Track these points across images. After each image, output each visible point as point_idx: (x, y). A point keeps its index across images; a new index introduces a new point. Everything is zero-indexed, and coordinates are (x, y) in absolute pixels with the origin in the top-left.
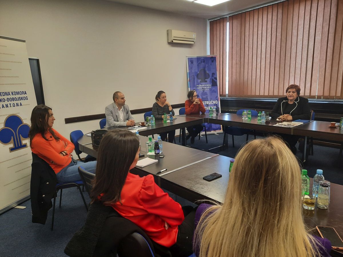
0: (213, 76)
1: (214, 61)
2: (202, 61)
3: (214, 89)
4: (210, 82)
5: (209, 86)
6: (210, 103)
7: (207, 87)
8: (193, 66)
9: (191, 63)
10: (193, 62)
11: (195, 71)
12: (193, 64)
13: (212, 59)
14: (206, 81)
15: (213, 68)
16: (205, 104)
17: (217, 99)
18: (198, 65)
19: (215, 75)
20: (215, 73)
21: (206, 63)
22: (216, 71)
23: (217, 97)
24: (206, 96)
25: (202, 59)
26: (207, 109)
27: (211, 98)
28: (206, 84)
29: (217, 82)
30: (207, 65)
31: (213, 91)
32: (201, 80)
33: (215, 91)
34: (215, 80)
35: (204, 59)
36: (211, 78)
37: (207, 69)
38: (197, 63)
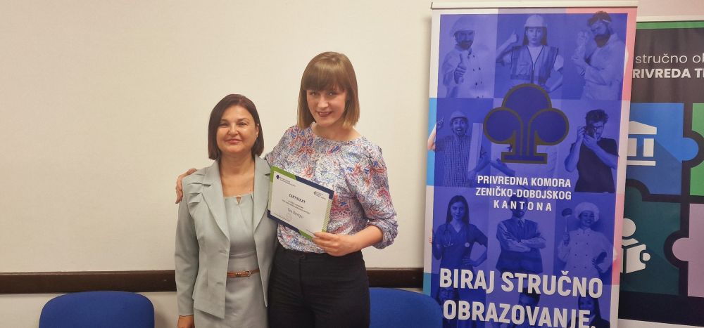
1: (613, 37)
2: (531, 35)
3: (586, 207)
5: (559, 189)
6: (549, 288)
7: (543, 194)
8: (466, 63)
9: (456, 48)
10: (471, 42)
11: (474, 94)
12: (470, 53)
13: (598, 28)
14: (541, 159)
15: (601, 84)
16: (520, 290)
17: (599, 270)
18: (500, 61)
19: (605, 122)
20: (606, 115)
21: (552, 49)
22: (620, 98)
23: (604, 256)
24: (528, 245)
25: (530, 23)
26: (526, 317)
27: (560, 256)
28: (537, 176)
29: (615, 167)
30: (558, 64)
31: (580, 216)
32: (509, 146)
33: (596, 218)
34: (601, 152)
35: (546, 26)
36: (578, 138)
37: (560, 85)
38: (497, 48)
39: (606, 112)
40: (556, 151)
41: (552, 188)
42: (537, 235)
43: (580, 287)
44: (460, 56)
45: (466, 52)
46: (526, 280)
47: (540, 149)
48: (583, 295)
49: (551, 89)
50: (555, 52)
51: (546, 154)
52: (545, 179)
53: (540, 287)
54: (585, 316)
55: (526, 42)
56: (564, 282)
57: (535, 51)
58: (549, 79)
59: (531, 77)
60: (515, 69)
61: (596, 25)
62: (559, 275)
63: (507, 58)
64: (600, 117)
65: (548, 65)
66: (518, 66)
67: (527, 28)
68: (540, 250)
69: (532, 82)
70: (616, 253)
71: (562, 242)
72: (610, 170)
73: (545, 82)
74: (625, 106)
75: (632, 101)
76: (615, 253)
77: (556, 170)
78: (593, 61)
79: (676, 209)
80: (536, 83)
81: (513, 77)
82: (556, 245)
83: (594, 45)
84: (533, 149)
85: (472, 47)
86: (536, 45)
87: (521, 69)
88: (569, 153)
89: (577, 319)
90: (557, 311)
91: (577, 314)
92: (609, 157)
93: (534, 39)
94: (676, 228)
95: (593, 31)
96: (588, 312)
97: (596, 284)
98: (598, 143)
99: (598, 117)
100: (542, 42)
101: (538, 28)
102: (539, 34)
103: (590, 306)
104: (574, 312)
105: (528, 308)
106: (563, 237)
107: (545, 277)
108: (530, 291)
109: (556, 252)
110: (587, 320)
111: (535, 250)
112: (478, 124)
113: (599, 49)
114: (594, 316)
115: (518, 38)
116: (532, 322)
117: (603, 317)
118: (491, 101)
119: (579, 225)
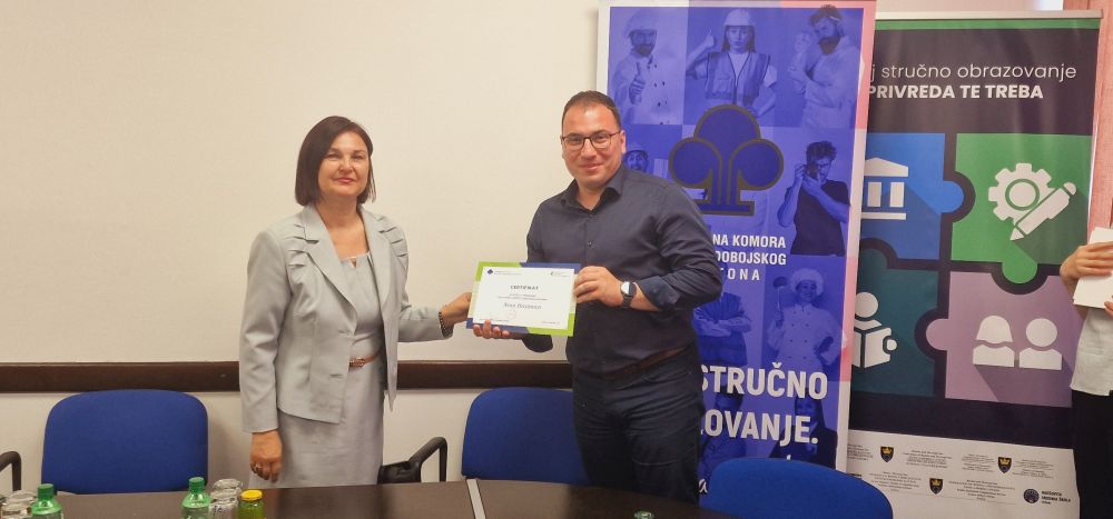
0: (810, 169)
1: (844, 41)
2: (733, 37)
3: (806, 275)
4: (780, 214)
5: (770, 250)
6: (755, 386)
7: (748, 257)
8: (645, 75)
9: (631, 54)
10: (652, 46)
11: (656, 119)
12: (651, 62)
13: (824, 28)
14: (746, 209)
15: (826, 106)
16: (717, 389)
17: (823, 361)
18: (691, 73)
19: (832, 158)
20: (834, 149)
21: (762, 57)
22: (852, 125)
23: (829, 342)
24: (728, 328)
25: (733, 20)
26: (725, 425)
27: (770, 342)
28: (740, 233)
29: (846, 221)
30: (770, 77)
31: (797, 288)
32: (703, 190)
33: (819, 291)
34: (827, 201)
35: (754, 24)
36: (796, 180)
37: (773, 107)
38: (688, 54)
39: (833, 145)
40: (766, 198)
41: (761, 250)
42: (741, 314)
43: (797, 384)
44: (638, 64)
45: (645, 60)
46: (724, 374)
47: (745, 195)
48: (802, 395)
49: (760, 113)
50: (765, 61)
51: (753, 203)
52: (752, 237)
53: (744, 385)
54: (804, 424)
55: (727, 47)
56: (776, 377)
57: (738, 60)
58: (757, 99)
59: (733, 96)
60: (711, 85)
61: (821, 24)
62: (768, 368)
63: (701, 69)
64: (824, 151)
65: (756, 80)
66: (716, 79)
67: (728, 27)
68: (744, 334)
69: (734, 103)
70: (847, 338)
71: (773, 324)
72: (837, 225)
73: (752, 103)
74: (860, 136)
75: (870, 129)
76: (844, 338)
77: (766, 223)
78: (816, 75)
79: (931, 279)
80: (739, 103)
81: (710, 95)
82: (766, 326)
83: (819, 51)
84: (735, 194)
85: (653, 53)
86: (740, 51)
87: (719, 84)
88: (782, 201)
89: (793, 428)
90: (765, 417)
91: (793, 421)
92: (838, 206)
93: (737, 43)
94: (932, 306)
95: (817, 31)
96: (807, 419)
97: (818, 381)
98: (823, 187)
99: (823, 150)
100: (749, 47)
101: (742, 27)
102: (743, 36)
103: (810, 410)
104: (788, 418)
105: (728, 414)
106: (774, 317)
107: (751, 371)
108: (730, 390)
109: (765, 337)
110: (806, 429)
111: (737, 334)
112: (661, 161)
113: (824, 58)
114: (816, 424)
115: (715, 41)
116: (733, 433)
117: (827, 426)
118: (678, 129)
119: (796, 300)
